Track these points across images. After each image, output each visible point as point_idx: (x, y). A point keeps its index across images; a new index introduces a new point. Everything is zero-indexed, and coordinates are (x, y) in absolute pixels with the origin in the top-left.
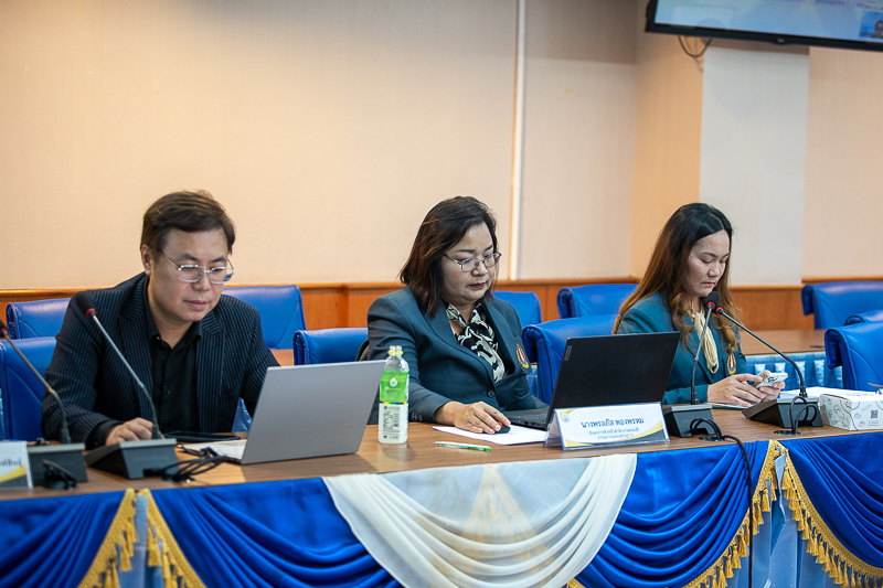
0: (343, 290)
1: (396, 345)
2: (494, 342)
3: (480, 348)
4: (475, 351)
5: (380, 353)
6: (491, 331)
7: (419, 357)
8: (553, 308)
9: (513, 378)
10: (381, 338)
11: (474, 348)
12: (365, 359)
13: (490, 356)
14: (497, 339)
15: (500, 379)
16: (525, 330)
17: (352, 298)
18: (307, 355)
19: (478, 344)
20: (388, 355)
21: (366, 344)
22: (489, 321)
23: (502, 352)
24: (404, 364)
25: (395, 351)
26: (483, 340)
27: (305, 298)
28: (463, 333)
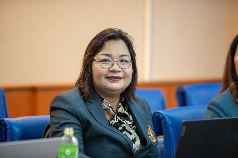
0: (33, 90)
1: (69, 127)
2: (133, 125)
3: (124, 129)
4: (121, 131)
5: (58, 133)
6: (131, 117)
7: (83, 136)
8: (174, 100)
9: (146, 149)
10: (58, 123)
11: (120, 128)
12: (48, 137)
13: (131, 134)
14: (135, 123)
15: (137, 149)
16: (154, 114)
17: (40, 95)
18: (9, 135)
19: (123, 126)
20: (63, 135)
21: (49, 127)
22: (130, 111)
23: (138, 131)
24: (74, 140)
25: (69, 131)
26: (127, 124)
27: (7, 95)
28: (113, 119)
